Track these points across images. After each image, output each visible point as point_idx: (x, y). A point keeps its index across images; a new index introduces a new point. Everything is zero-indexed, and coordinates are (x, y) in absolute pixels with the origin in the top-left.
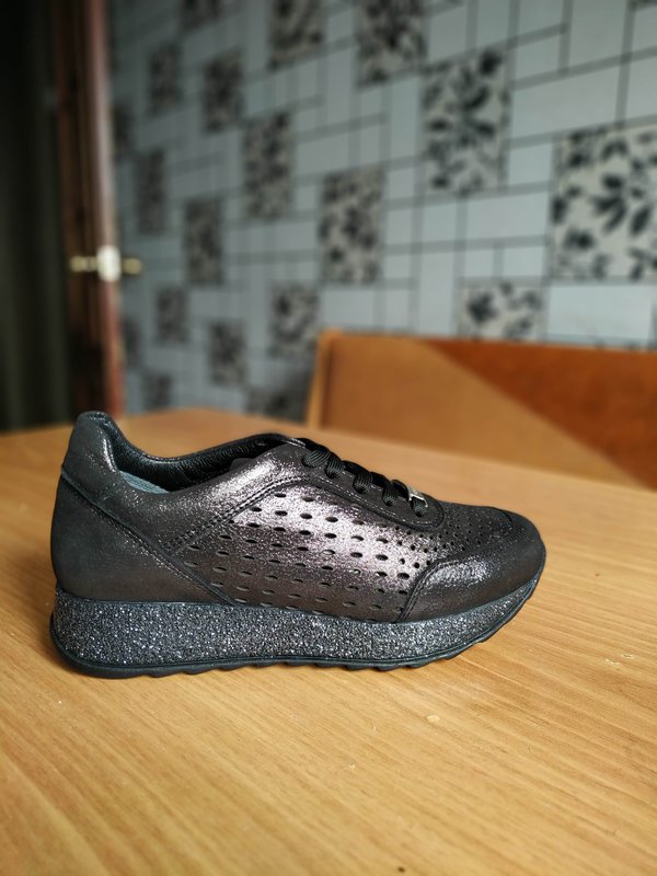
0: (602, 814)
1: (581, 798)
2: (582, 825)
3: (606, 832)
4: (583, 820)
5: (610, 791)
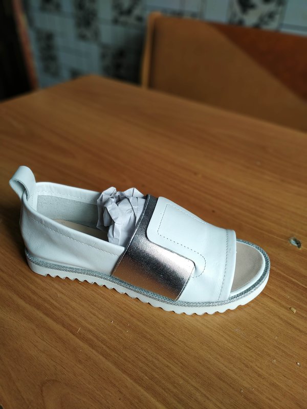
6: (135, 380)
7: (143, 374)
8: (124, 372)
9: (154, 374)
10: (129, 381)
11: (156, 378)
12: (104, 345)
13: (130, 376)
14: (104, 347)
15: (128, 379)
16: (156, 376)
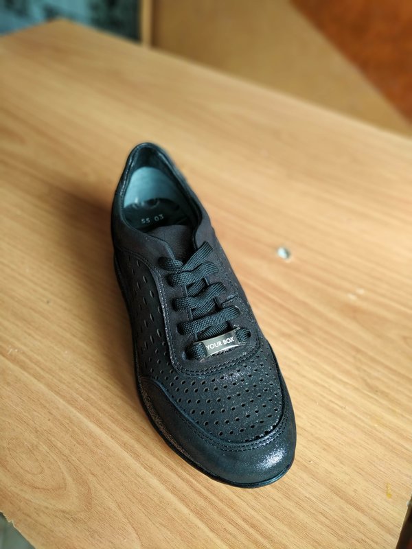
0: (340, 398)
1: (332, 389)
2: (332, 405)
3: (342, 407)
4: (332, 402)
5: (345, 384)
6: (69, 402)
7: (78, 396)
8: (57, 393)
9: (90, 395)
10: (61, 402)
11: (92, 399)
12: (38, 366)
13: (63, 397)
14: (38, 369)
15: (61, 401)
16: (93, 397)
